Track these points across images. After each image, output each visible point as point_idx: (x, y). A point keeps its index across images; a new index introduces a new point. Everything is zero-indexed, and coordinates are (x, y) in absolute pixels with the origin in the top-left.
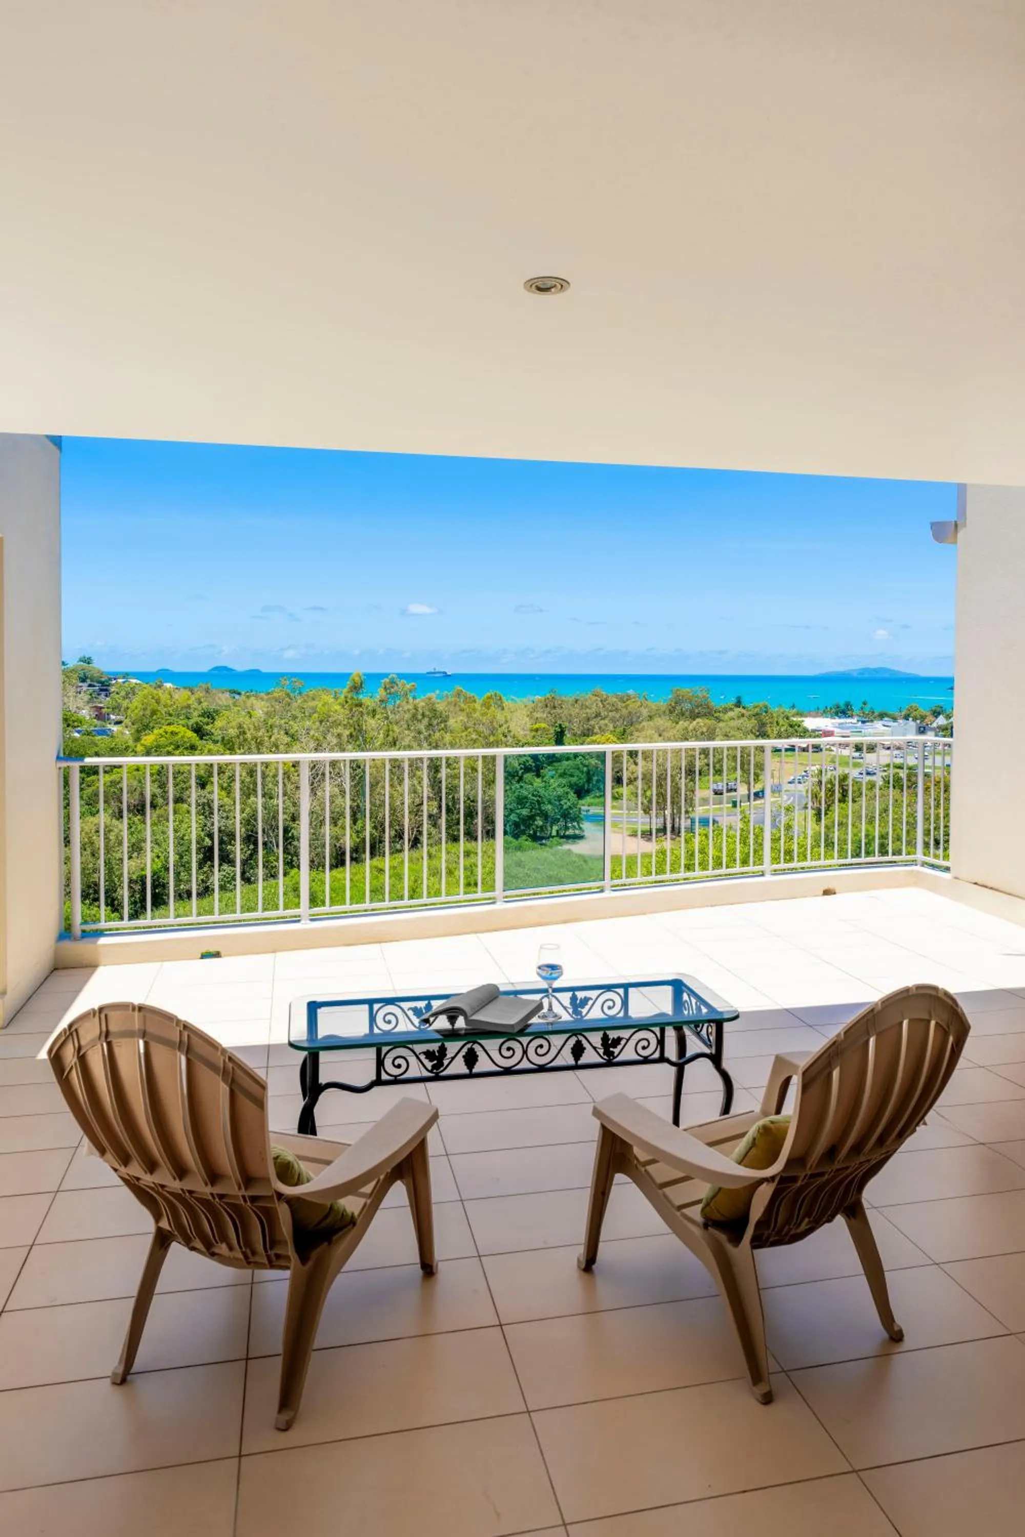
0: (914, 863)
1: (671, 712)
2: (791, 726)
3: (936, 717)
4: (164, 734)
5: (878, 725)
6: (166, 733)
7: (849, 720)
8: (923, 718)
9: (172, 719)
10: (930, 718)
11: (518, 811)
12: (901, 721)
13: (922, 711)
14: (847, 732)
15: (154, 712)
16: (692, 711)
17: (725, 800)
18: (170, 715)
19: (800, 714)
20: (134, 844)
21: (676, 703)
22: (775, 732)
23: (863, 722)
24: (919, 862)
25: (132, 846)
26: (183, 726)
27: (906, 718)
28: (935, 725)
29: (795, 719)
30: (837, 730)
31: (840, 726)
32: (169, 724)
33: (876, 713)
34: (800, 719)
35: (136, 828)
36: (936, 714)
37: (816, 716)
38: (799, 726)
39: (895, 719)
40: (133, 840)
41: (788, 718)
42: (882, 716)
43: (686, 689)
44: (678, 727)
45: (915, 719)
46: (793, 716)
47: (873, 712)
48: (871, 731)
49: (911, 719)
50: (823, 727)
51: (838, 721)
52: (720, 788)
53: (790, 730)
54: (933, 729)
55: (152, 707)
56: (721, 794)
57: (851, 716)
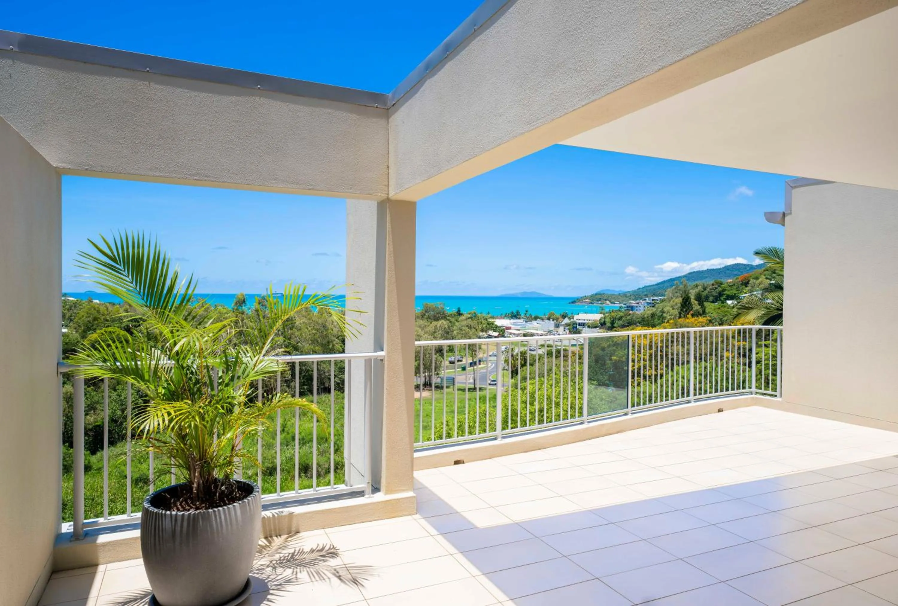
0: (751, 393)
1: (423, 317)
2: (488, 324)
3: (564, 318)
4: (104, 333)
5: (534, 323)
6: (106, 332)
7: (519, 321)
8: (557, 319)
9: (108, 323)
10: (561, 319)
11: (340, 376)
12: (546, 321)
13: (558, 315)
14: (518, 327)
15: (95, 319)
16: (435, 316)
17: (456, 367)
18: (107, 320)
19: (493, 317)
20: (89, 405)
21: (426, 311)
22: (480, 327)
23: (526, 322)
24: (754, 393)
25: (88, 407)
26: (118, 328)
27: (549, 319)
28: (563, 323)
29: (490, 320)
30: (512, 326)
31: (514, 324)
32: (108, 326)
33: (533, 317)
34: (493, 320)
35: (90, 395)
36: (564, 317)
37: (501, 318)
38: (493, 324)
39: (543, 320)
40: (89, 403)
41: (487, 320)
42: (536, 318)
43: (431, 303)
44: (431, 325)
45: (553, 320)
46: (489, 318)
47: (531, 316)
48: (530, 326)
49: (551, 320)
50: (505, 325)
51: (513, 321)
52: (453, 360)
53: (488, 326)
54: (563, 325)
55: (94, 316)
56: (454, 363)
57: (520, 318)
